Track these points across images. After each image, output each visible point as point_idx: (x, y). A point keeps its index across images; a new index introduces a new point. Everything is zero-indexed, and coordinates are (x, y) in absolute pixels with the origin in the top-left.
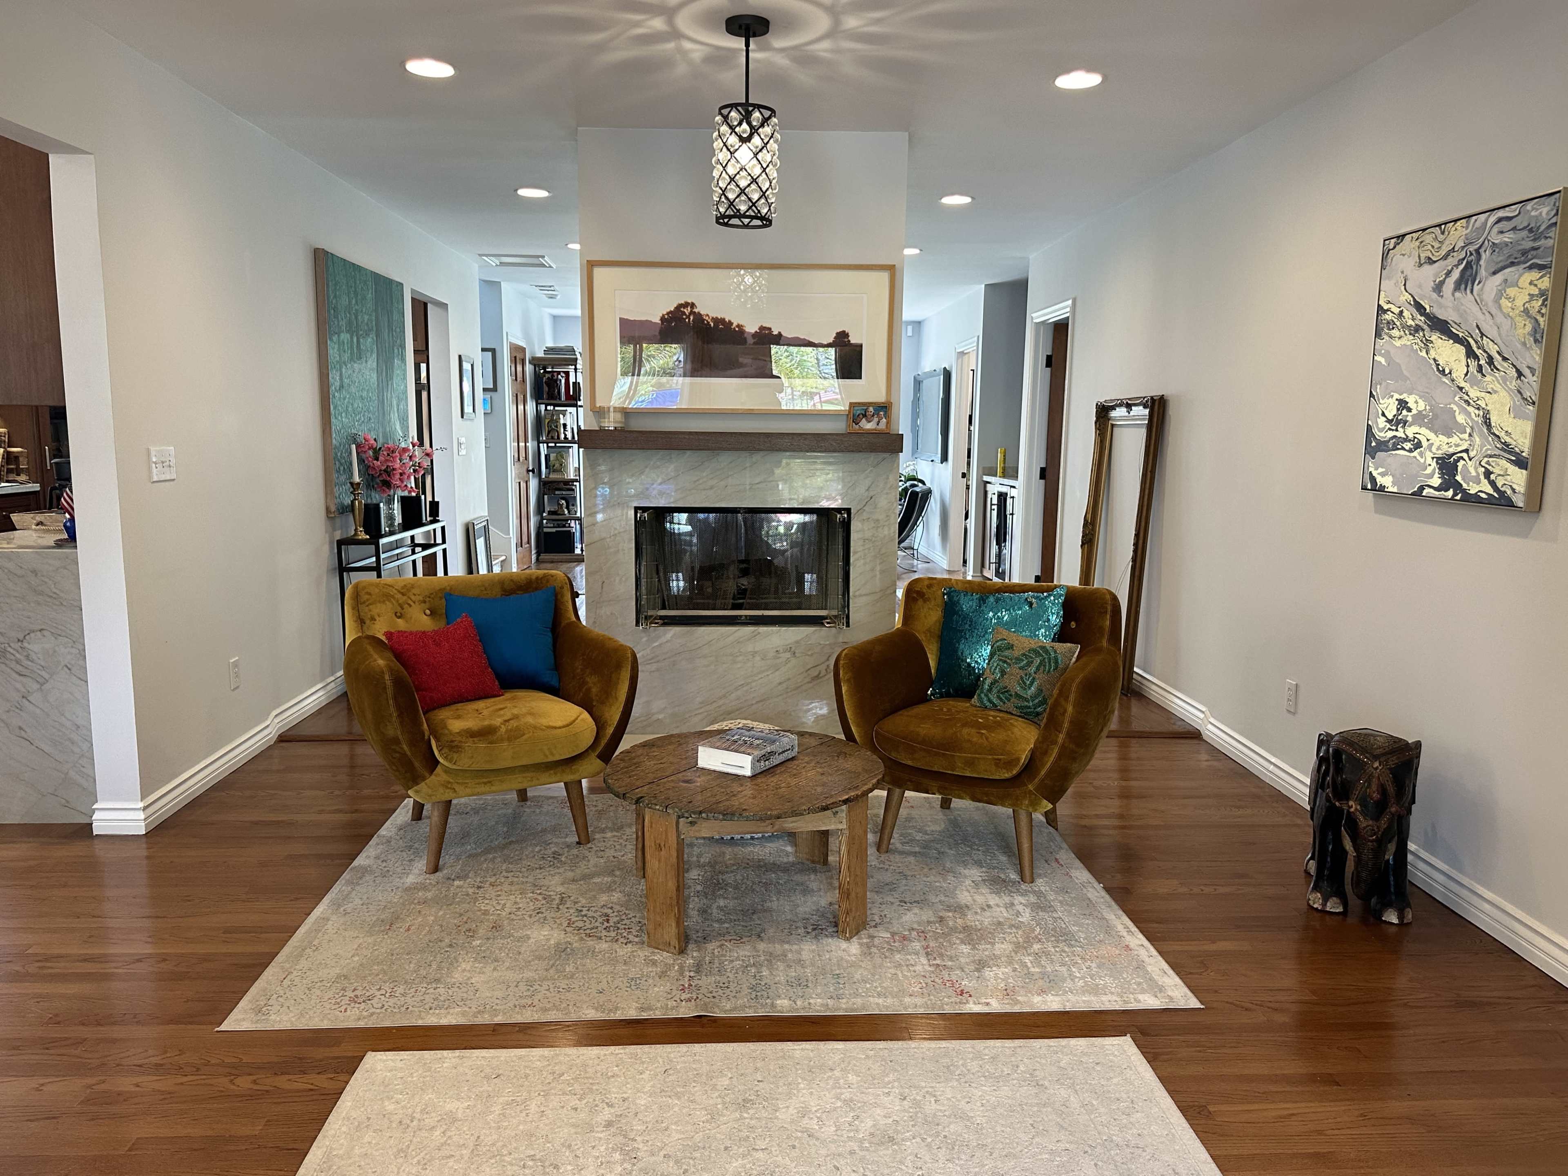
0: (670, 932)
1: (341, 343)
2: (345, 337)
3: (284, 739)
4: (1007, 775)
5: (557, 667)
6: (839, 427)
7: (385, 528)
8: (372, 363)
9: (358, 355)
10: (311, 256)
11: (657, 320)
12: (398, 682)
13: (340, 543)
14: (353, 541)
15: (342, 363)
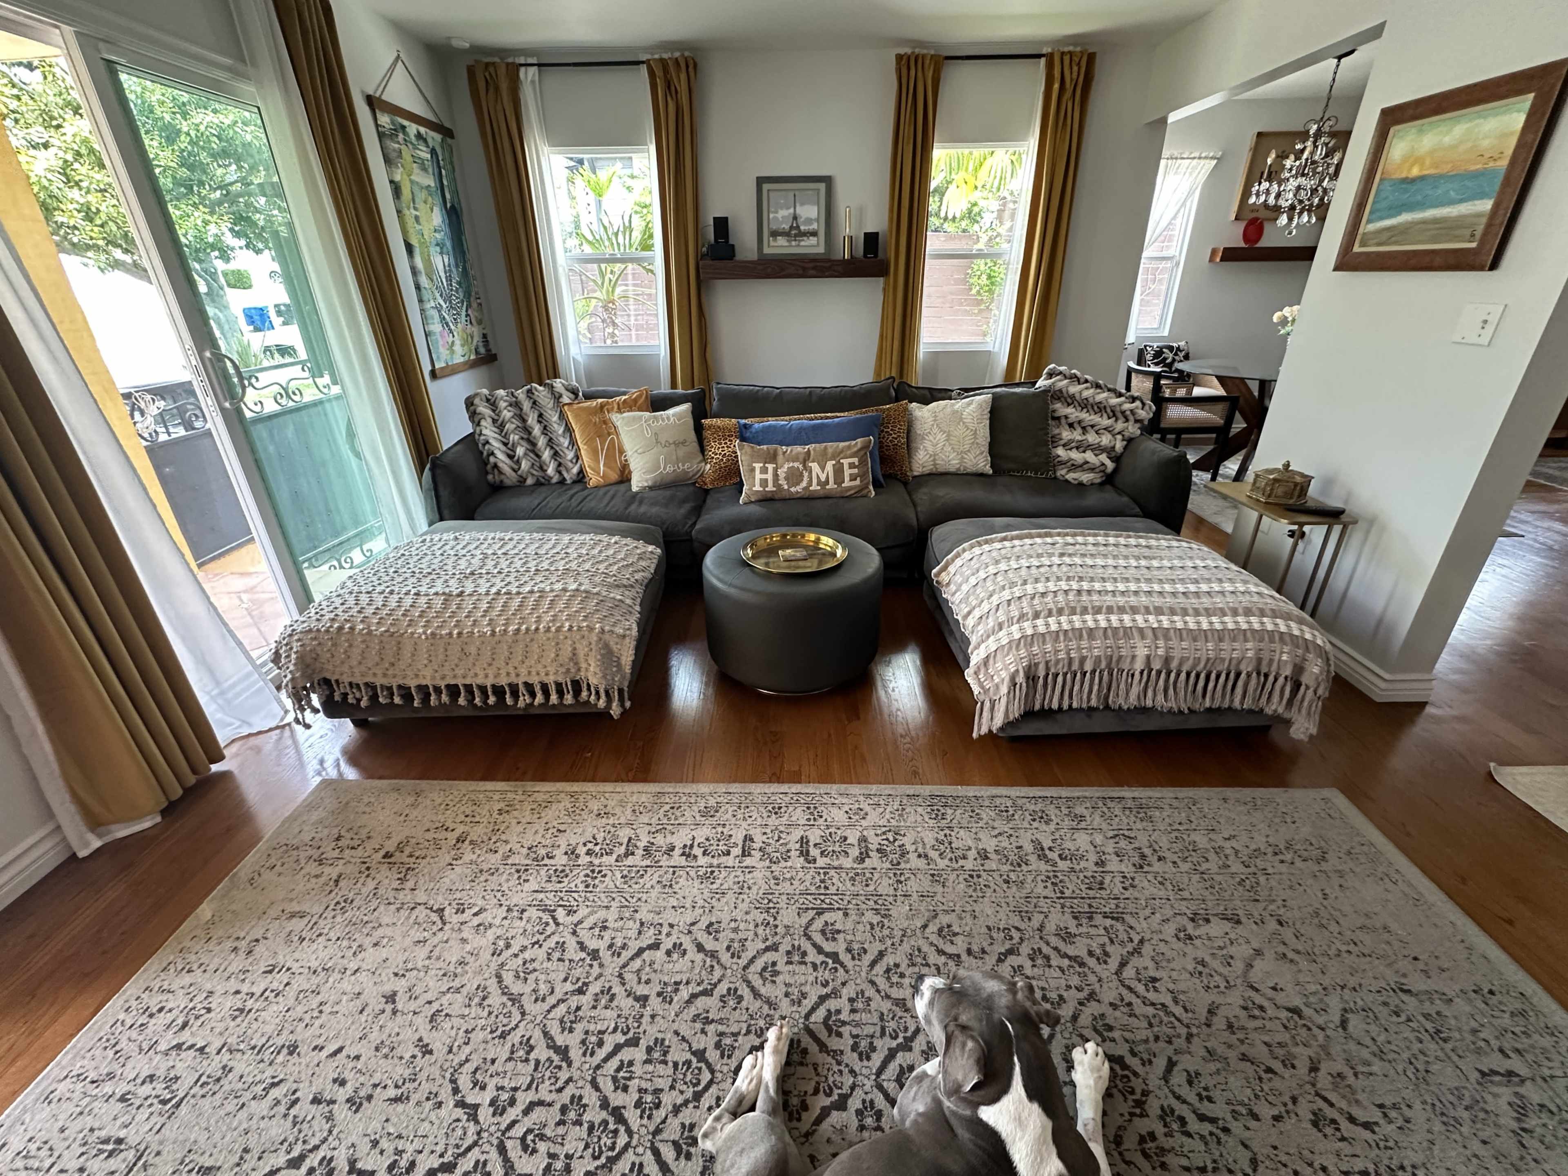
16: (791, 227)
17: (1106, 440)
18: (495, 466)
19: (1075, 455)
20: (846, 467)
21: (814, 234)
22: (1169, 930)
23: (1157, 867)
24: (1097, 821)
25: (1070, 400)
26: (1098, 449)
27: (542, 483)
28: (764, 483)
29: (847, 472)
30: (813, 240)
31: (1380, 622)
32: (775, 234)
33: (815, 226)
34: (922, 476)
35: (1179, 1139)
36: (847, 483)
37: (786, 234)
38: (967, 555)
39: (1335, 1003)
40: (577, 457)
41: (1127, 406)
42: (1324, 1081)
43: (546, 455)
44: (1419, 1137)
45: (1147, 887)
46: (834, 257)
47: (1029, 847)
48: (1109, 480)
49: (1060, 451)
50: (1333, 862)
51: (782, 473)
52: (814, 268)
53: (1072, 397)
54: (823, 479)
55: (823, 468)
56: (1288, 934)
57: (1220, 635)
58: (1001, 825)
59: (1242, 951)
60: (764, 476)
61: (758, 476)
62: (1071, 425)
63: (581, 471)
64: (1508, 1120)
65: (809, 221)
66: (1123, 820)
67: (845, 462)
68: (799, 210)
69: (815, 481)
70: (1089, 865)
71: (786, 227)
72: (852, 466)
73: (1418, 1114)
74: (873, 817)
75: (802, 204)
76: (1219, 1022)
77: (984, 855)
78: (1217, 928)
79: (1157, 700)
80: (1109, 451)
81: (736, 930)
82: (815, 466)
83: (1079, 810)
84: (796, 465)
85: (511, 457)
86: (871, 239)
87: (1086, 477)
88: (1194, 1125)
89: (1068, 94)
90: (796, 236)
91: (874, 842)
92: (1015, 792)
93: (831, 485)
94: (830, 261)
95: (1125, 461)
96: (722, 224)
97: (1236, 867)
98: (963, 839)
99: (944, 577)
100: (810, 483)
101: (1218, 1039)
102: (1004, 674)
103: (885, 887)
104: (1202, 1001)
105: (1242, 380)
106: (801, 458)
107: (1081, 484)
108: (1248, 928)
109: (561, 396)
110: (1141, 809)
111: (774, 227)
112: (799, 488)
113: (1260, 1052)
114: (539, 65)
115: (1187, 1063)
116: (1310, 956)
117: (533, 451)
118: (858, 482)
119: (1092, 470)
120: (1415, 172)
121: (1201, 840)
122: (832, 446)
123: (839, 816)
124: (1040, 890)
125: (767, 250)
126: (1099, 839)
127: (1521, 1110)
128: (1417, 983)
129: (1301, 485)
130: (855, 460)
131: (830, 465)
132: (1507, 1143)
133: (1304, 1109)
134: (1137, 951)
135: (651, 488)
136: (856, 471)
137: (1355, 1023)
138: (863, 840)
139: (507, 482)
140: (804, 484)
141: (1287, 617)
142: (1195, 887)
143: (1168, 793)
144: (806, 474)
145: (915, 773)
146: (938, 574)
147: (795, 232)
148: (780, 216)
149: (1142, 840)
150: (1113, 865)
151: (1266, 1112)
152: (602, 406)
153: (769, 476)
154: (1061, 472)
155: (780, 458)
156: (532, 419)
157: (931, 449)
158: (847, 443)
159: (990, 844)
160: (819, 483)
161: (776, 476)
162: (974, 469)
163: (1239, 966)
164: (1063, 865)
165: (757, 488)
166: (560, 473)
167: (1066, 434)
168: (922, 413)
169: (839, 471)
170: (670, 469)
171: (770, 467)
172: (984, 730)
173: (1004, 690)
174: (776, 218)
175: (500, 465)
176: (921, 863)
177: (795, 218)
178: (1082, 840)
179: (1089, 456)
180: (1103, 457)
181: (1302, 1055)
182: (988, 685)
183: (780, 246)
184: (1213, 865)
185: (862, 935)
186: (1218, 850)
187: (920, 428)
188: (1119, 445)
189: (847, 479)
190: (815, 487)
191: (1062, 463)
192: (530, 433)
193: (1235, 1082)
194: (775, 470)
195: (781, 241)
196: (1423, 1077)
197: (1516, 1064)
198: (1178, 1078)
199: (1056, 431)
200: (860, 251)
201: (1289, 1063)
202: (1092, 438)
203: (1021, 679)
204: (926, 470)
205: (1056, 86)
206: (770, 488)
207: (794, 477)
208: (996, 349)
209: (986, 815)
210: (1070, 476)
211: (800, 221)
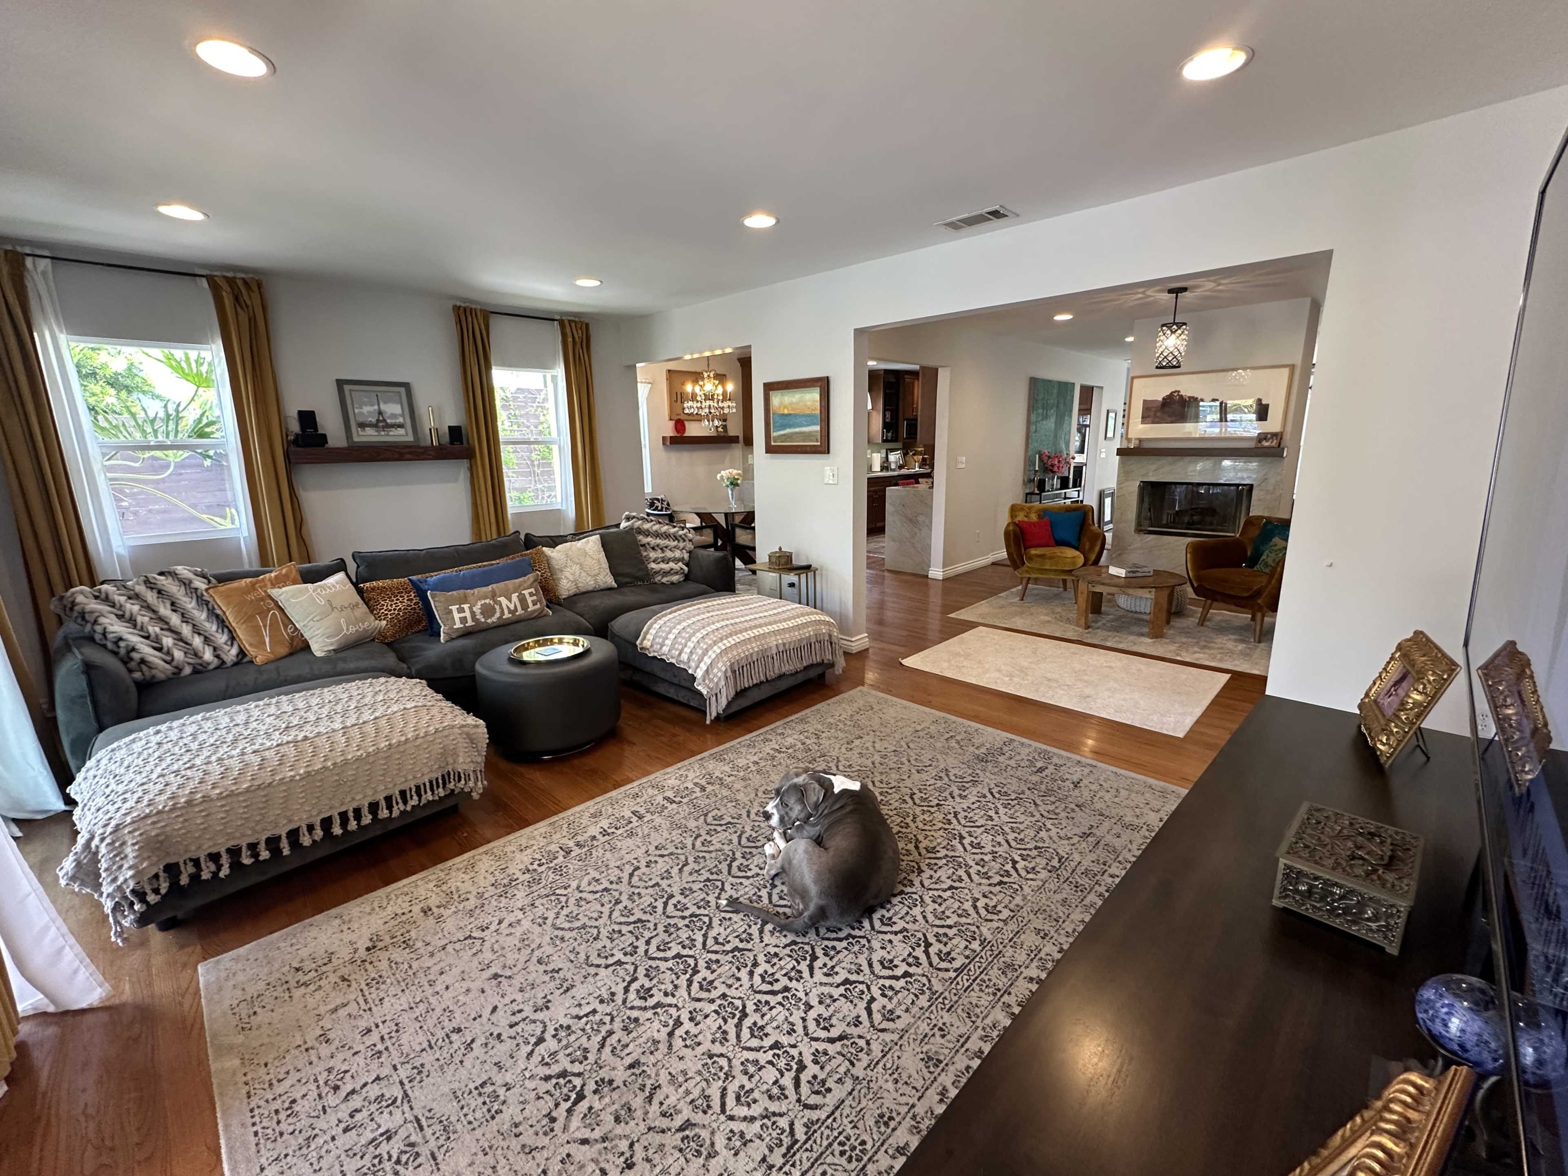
0: (1083, 621)
1: (1038, 414)
2: (1040, 411)
3: (993, 564)
4: (1246, 595)
5: (1079, 539)
6: (1252, 445)
7: (1047, 488)
8: (1053, 420)
9: (1046, 417)
10: (1028, 381)
11: (1160, 399)
12: (1015, 535)
13: (1027, 494)
14: (1032, 494)
15: (1037, 422)
16: (378, 421)
17: (677, 554)
18: (143, 661)
19: (663, 566)
20: (527, 596)
21: (401, 426)
22: (843, 750)
23: (824, 735)
24: (790, 732)
25: (647, 533)
26: (676, 560)
27: (200, 670)
28: (463, 620)
29: (529, 600)
30: (401, 431)
31: (841, 614)
32: (362, 425)
33: (401, 420)
34: (569, 597)
35: (889, 797)
36: (531, 608)
37: (374, 426)
38: (656, 626)
39: (903, 744)
40: (233, 638)
41: (681, 533)
42: (913, 762)
43: (197, 641)
44: (942, 761)
45: (825, 743)
46: (422, 444)
47: (772, 752)
48: (687, 577)
49: (653, 565)
50: (876, 708)
51: (477, 609)
52: (410, 453)
53: (648, 530)
54: (512, 608)
55: (510, 601)
56: (878, 733)
57: (798, 627)
58: (753, 751)
59: (869, 745)
60: (462, 615)
61: (457, 616)
62: (653, 548)
63: (242, 653)
64: (957, 746)
65: (394, 416)
66: (800, 727)
67: (526, 592)
68: (383, 407)
69: (506, 611)
70: (799, 745)
71: (374, 420)
72: (531, 594)
73: (938, 756)
74: (691, 775)
75: (385, 403)
76: (877, 765)
77: (757, 763)
78: (857, 742)
79: (787, 668)
80: (681, 560)
81: (672, 841)
82: (502, 599)
83: (779, 731)
84: (487, 601)
85: (160, 649)
86: (455, 432)
87: (675, 578)
88: (890, 791)
89: (578, 345)
90: (383, 427)
91: (703, 782)
92: (747, 737)
93: (520, 611)
94: (419, 447)
95: (692, 564)
96: (307, 418)
97: (849, 723)
98: (742, 762)
99: (647, 644)
100: (502, 613)
101: (881, 769)
102: (719, 674)
103: (725, 792)
104: (868, 763)
105: (710, 514)
106: (490, 595)
107: (672, 583)
108: (866, 738)
109: (191, 582)
110: (802, 720)
111: (361, 420)
112: (494, 619)
113: (893, 765)
114: (52, 258)
115: (876, 779)
116: (888, 735)
117: (181, 640)
118: (538, 606)
119: (676, 573)
120: (786, 412)
121: (832, 721)
122: (511, 584)
123: (672, 782)
124: (789, 762)
125: (356, 439)
126: (796, 737)
127: (958, 742)
128: (919, 728)
129: (789, 557)
130: (532, 590)
131: (514, 597)
132: (960, 751)
133: (913, 771)
134: (838, 761)
135: (335, 651)
136: (535, 598)
137: (911, 745)
138: (696, 784)
139: (161, 676)
140: (498, 615)
141: (813, 614)
142: (841, 735)
143: (808, 711)
144: (497, 607)
145: (692, 751)
146: (641, 643)
147: (382, 423)
148: (366, 411)
149: (812, 730)
150: (808, 742)
151: (905, 777)
152: (253, 585)
153: (467, 614)
154: (658, 578)
155: (471, 598)
156: (164, 610)
157: (571, 578)
158: (521, 579)
159: (756, 758)
160: (510, 611)
161: (473, 614)
162: (605, 586)
163: (871, 748)
164: (790, 751)
165: (458, 625)
166: (218, 657)
167: (653, 555)
168: (555, 554)
169: (522, 600)
170: (352, 629)
171: (466, 606)
172: (714, 714)
173: (723, 683)
174: (362, 413)
175: (151, 659)
176: (732, 778)
177: (380, 413)
178: (790, 741)
179: (672, 565)
180: (680, 564)
181: (904, 760)
182: (711, 685)
183: (370, 435)
184: (841, 726)
185: (733, 811)
186: (840, 721)
187: (556, 564)
188: (686, 556)
189: (530, 605)
190: (507, 615)
191: (657, 573)
192: (167, 623)
193: (893, 776)
194: (471, 608)
195: (370, 431)
196: (935, 748)
197: (952, 734)
198: (877, 784)
199: (645, 554)
200: (446, 439)
201: (902, 764)
202: (669, 554)
203: (729, 674)
204: (572, 592)
205: (570, 339)
206: (470, 623)
207: (488, 611)
208: (564, 508)
209: (743, 750)
210: (664, 580)
211: (386, 416)
